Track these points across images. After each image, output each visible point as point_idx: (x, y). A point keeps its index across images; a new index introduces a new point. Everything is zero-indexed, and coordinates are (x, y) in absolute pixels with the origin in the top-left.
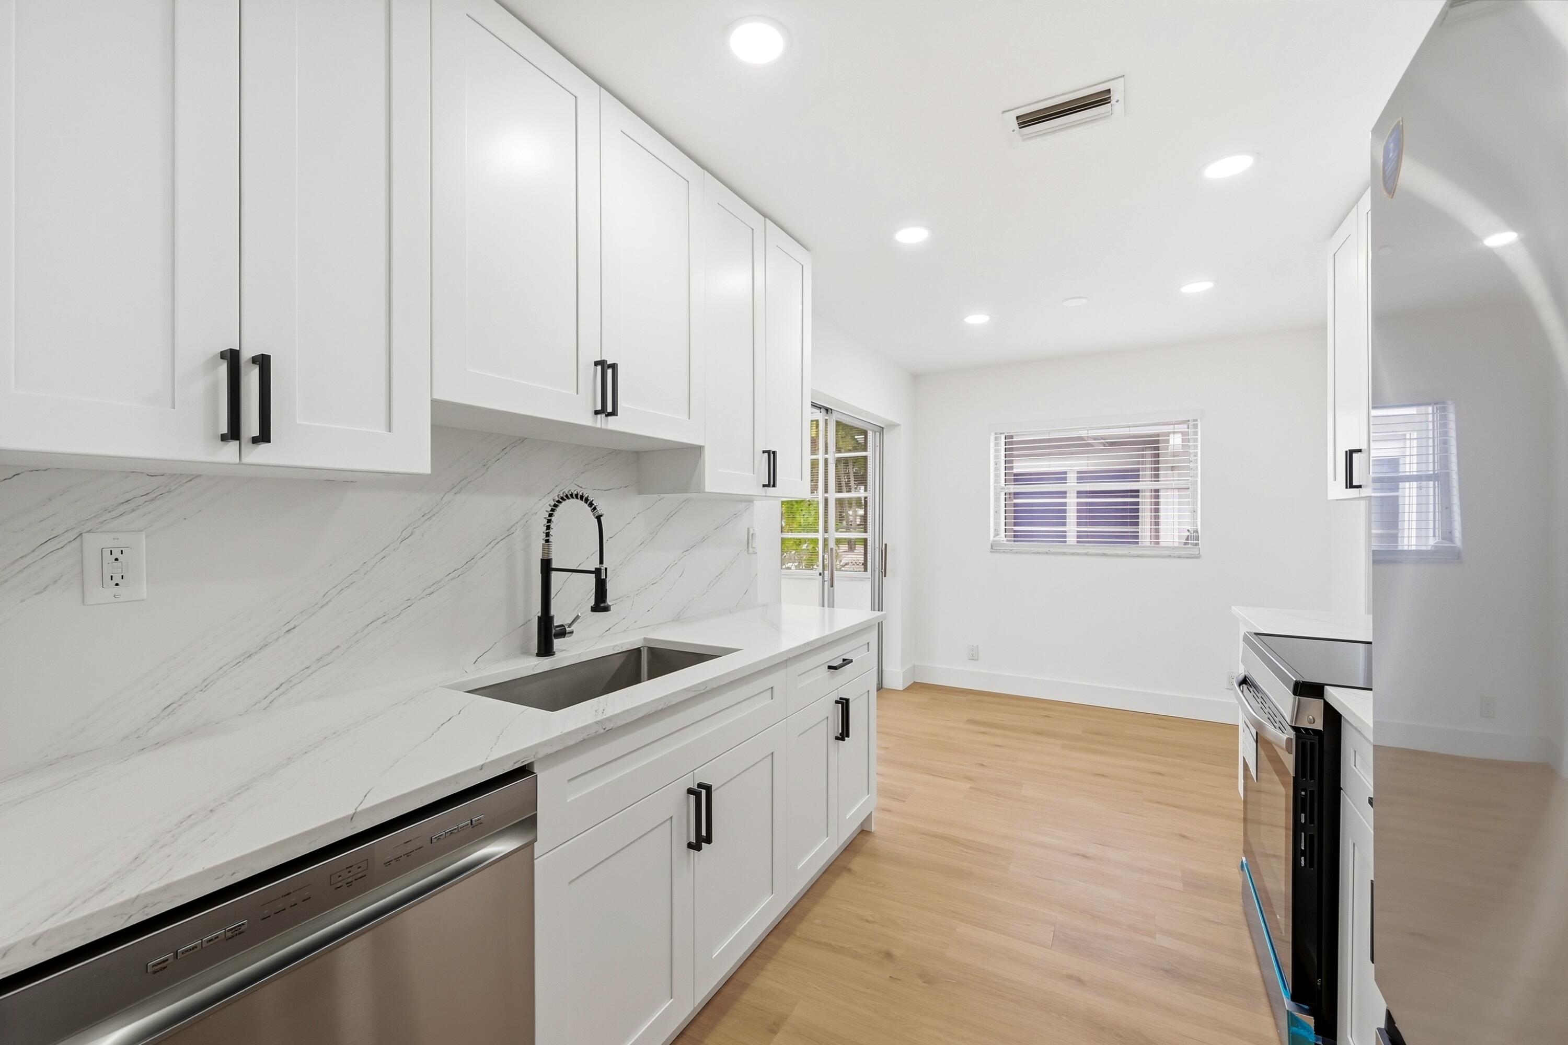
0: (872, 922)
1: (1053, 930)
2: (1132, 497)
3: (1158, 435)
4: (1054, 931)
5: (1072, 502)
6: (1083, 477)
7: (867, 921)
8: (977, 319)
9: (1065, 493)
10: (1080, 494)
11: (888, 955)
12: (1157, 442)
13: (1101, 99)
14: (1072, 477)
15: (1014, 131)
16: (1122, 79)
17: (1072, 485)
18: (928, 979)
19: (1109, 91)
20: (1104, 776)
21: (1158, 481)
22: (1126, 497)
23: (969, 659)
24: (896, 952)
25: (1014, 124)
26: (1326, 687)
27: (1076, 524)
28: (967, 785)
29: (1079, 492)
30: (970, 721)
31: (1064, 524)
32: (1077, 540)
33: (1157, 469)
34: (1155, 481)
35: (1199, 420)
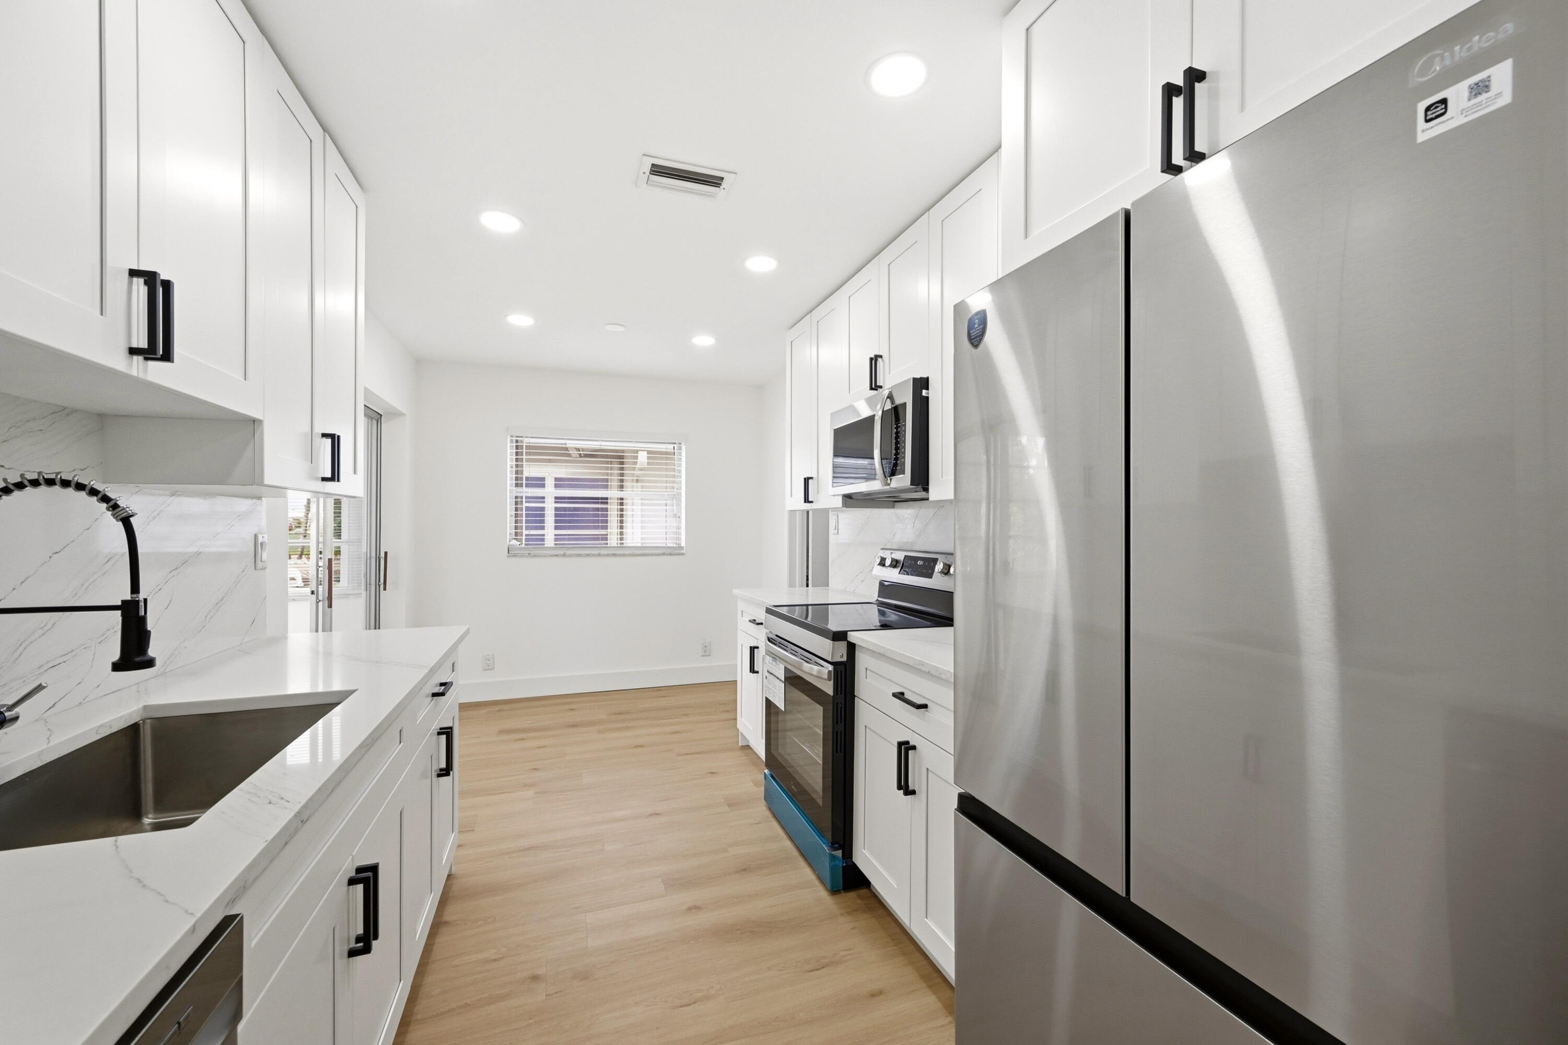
0: (500, 959)
1: (661, 880)
2: (602, 503)
3: (623, 451)
4: (662, 882)
5: (550, 507)
6: (560, 483)
7: (495, 960)
8: (520, 320)
9: (544, 498)
10: (558, 499)
11: (535, 978)
12: (622, 457)
13: (714, 181)
14: (550, 483)
15: (644, 173)
16: (735, 175)
17: (550, 492)
18: (584, 976)
19: (722, 179)
20: (641, 746)
21: (623, 491)
22: (598, 503)
23: (484, 670)
24: (540, 971)
25: (647, 169)
26: (848, 633)
27: (553, 527)
28: (530, 793)
29: (556, 498)
30: (501, 732)
31: (543, 528)
32: (554, 543)
33: (622, 481)
34: (620, 491)
35: (683, 443)
